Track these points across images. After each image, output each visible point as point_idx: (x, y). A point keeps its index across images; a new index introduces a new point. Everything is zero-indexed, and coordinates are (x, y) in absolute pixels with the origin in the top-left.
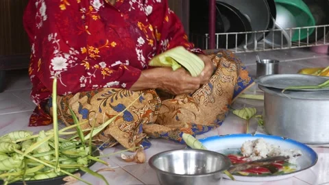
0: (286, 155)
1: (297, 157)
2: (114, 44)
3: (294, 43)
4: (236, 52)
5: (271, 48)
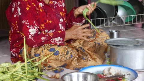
0: (123, 74)
1: (129, 75)
2: (51, 22)
3: (126, 23)
4: (100, 27)
5: (116, 25)
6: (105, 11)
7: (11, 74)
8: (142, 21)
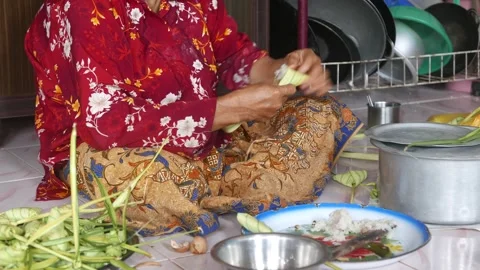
2: (159, 72)
3: (422, 78)
4: (338, 91)
5: (389, 84)
6: (353, 38)
7: (25, 247)
8: (474, 72)
